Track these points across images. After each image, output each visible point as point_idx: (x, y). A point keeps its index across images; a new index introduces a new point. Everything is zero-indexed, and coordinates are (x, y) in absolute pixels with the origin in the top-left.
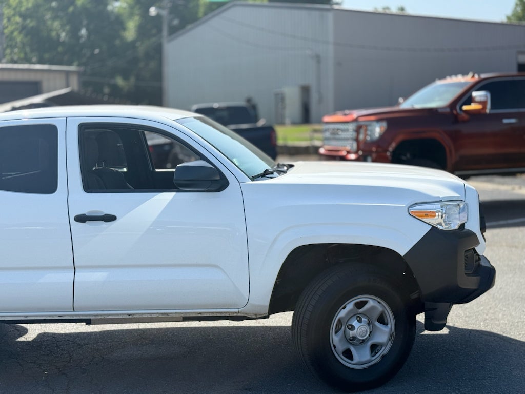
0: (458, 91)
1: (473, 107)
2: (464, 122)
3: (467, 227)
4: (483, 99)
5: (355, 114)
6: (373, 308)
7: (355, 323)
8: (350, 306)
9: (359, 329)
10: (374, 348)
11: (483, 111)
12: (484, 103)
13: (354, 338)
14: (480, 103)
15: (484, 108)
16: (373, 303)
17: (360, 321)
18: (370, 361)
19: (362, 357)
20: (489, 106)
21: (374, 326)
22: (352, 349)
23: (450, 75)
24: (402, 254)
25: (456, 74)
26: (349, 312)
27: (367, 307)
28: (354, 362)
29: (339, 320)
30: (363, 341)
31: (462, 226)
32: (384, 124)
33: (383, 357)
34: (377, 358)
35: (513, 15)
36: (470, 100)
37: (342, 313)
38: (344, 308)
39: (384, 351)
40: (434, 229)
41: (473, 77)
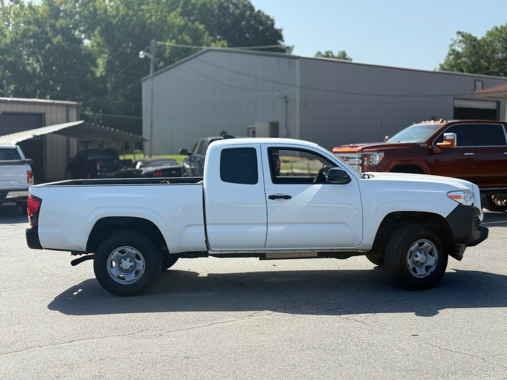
0: (432, 132)
1: (445, 143)
2: (438, 154)
3: (475, 205)
4: (451, 138)
5: (360, 146)
6: (427, 246)
7: (418, 254)
8: (416, 244)
9: (420, 257)
10: (427, 268)
11: (451, 147)
12: (452, 141)
13: (417, 261)
14: (449, 140)
15: (452, 144)
16: (427, 243)
17: (421, 253)
18: (426, 275)
19: (421, 273)
20: (455, 144)
21: (427, 256)
22: (416, 268)
23: (425, 121)
24: (445, 217)
25: (430, 120)
26: (416, 248)
27: (424, 245)
28: (417, 274)
29: (411, 252)
30: (422, 263)
31: (473, 204)
32: (382, 154)
33: (432, 273)
34: (429, 273)
35: (445, 63)
36: (442, 139)
37: (413, 248)
38: (414, 245)
39: (433, 269)
40: (460, 204)
41: (442, 122)
